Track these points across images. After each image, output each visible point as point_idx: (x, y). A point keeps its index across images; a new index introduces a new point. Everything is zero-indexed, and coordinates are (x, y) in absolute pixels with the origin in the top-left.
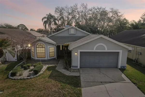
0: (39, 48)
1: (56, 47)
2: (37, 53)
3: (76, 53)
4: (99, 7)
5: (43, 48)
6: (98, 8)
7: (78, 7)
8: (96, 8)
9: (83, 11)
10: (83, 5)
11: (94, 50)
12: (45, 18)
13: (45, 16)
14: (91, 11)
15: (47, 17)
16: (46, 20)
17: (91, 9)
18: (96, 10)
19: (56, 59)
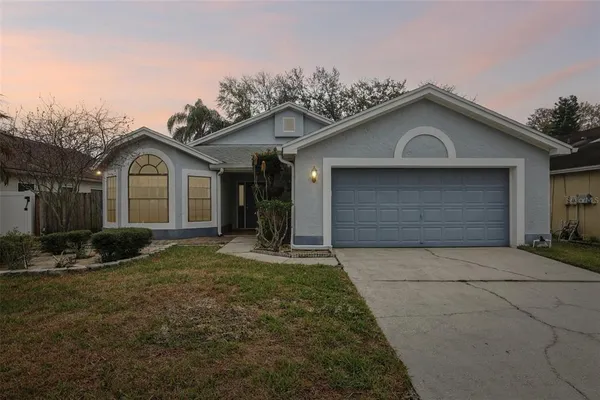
0: (139, 174)
1: (219, 177)
2: (129, 199)
3: (314, 169)
4: (382, 81)
5: (158, 175)
6: (377, 85)
7: (304, 83)
8: (370, 85)
9: (322, 95)
10: (320, 74)
11: (398, 161)
12: (181, 117)
13: (181, 110)
14: (350, 97)
15: (187, 113)
16: (184, 124)
17: (353, 92)
18: (370, 90)
19: (220, 233)
